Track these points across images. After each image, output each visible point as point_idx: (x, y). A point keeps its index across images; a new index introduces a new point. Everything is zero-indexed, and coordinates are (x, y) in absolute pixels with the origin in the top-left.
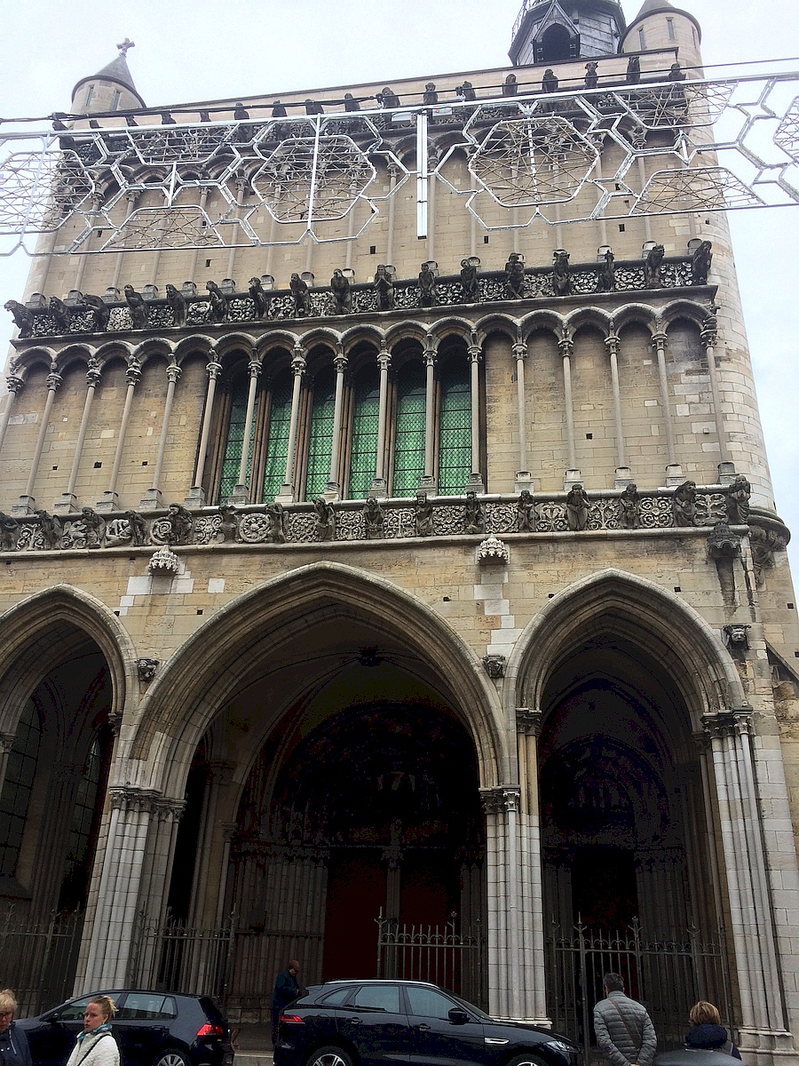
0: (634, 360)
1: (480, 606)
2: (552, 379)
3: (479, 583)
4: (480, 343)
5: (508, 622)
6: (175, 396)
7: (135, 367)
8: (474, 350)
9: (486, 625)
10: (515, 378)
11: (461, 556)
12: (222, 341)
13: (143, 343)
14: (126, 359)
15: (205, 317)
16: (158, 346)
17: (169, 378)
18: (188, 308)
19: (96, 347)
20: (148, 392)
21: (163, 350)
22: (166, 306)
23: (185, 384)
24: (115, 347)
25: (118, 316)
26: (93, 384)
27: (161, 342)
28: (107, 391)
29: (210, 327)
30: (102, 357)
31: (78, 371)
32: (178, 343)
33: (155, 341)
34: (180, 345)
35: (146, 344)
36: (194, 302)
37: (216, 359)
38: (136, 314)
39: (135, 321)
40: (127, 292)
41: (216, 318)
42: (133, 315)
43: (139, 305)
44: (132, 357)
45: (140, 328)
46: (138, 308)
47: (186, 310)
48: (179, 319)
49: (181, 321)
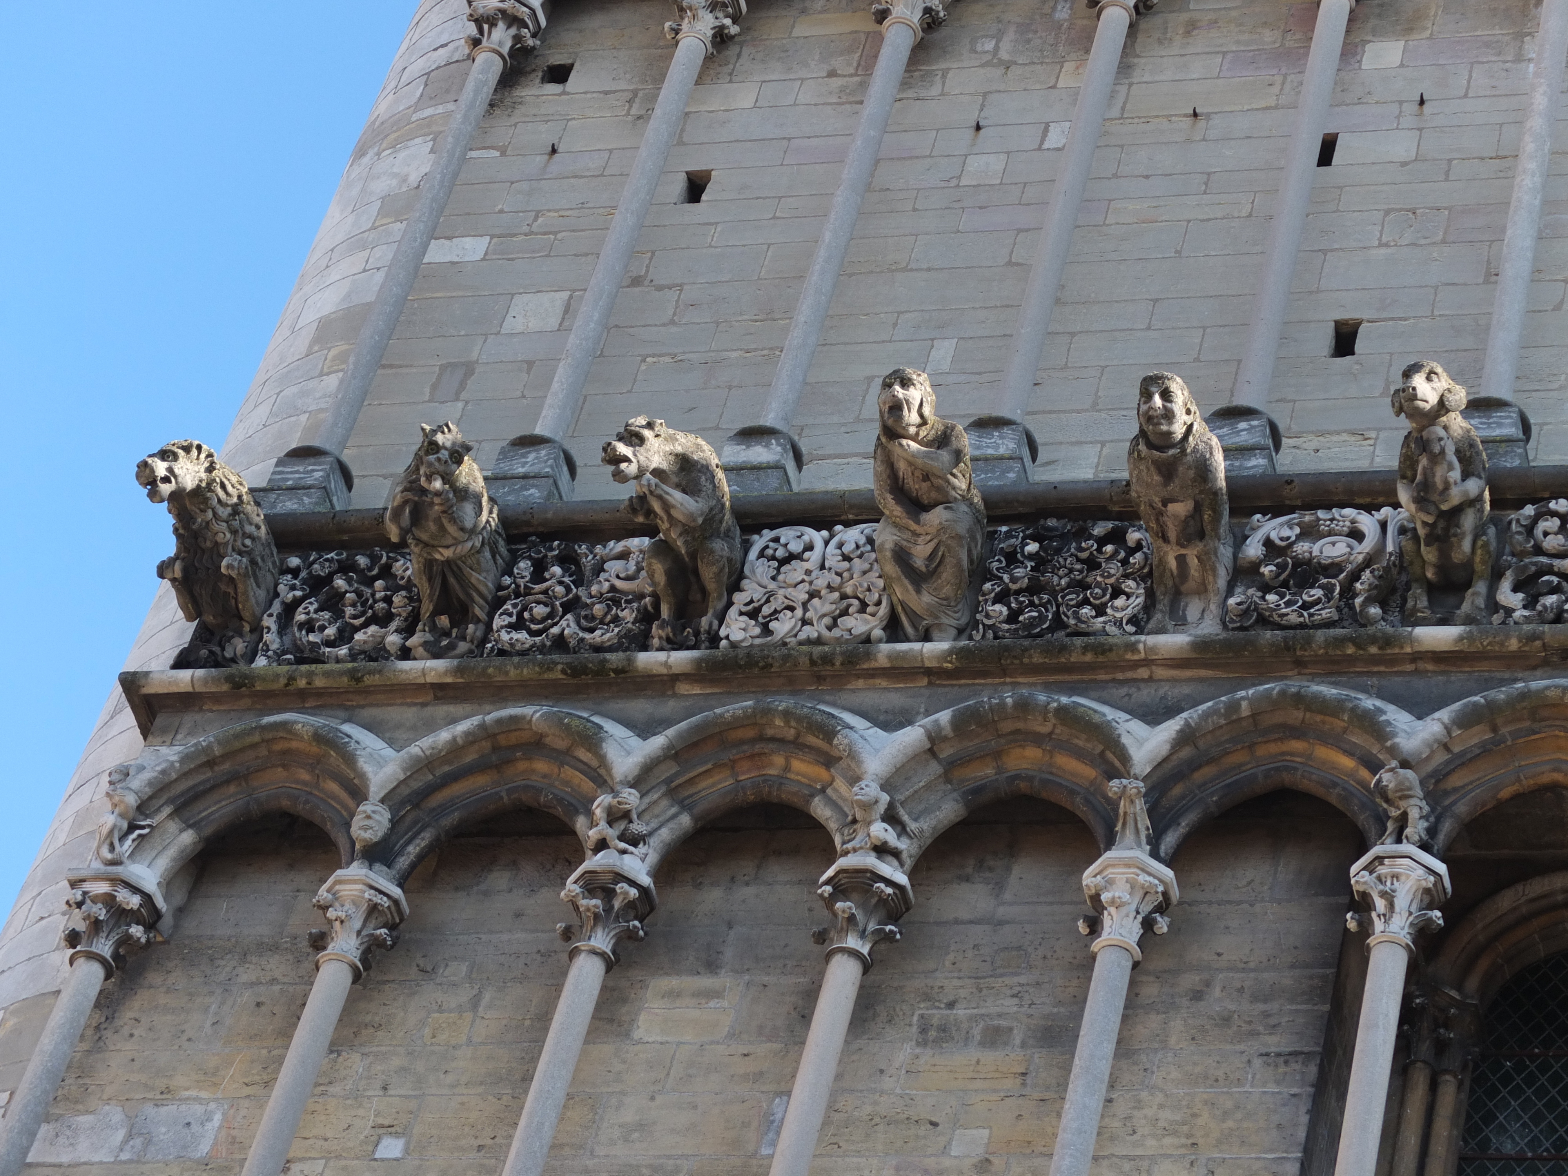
7: (882, 850)
12: (1465, 721)
13: (944, 717)
14: (820, 810)
15: (1348, 592)
16: (1037, 739)
17: (1095, 926)
18: (1240, 540)
19: (644, 731)
20: (937, 1015)
21: (1067, 764)
22: (1100, 529)
23: (1189, 980)
24: (761, 738)
25: (794, 572)
26: (602, 940)
27: (1063, 713)
28: (673, 995)
29: (1387, 641)
30: (672, 792)
31: (499, 879)
32: (1171, 728)
33: (1024, 707)
34: (1185, 738)
35: (959, 724)
36: (1276, 511)
37: (1416, 828)
38: (920, 552)
39: (904, 591)
40: (896, 408)
41: (1419, 599)
42: (902, 557)
43: (946, 501)
44: (870, 789)
45: (926, 637)
46: (936, 517)
47: (1225, 552)
48: (1177, 595)
49: (1193, 609)
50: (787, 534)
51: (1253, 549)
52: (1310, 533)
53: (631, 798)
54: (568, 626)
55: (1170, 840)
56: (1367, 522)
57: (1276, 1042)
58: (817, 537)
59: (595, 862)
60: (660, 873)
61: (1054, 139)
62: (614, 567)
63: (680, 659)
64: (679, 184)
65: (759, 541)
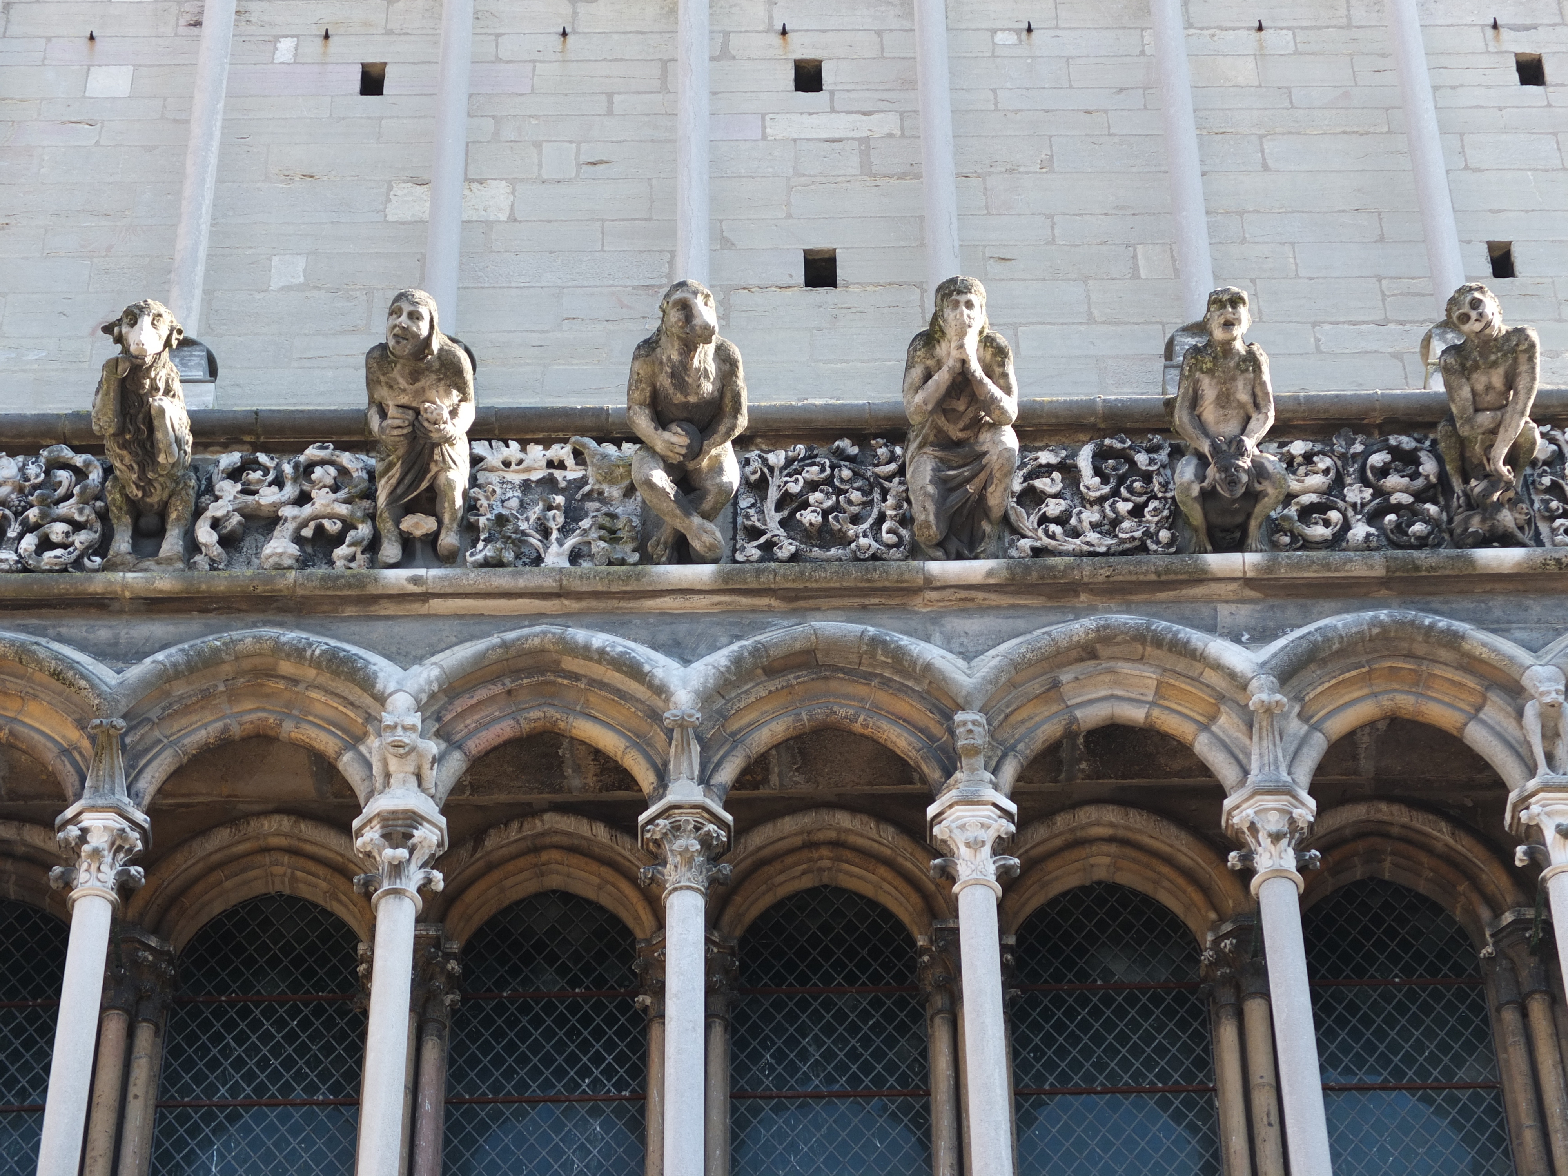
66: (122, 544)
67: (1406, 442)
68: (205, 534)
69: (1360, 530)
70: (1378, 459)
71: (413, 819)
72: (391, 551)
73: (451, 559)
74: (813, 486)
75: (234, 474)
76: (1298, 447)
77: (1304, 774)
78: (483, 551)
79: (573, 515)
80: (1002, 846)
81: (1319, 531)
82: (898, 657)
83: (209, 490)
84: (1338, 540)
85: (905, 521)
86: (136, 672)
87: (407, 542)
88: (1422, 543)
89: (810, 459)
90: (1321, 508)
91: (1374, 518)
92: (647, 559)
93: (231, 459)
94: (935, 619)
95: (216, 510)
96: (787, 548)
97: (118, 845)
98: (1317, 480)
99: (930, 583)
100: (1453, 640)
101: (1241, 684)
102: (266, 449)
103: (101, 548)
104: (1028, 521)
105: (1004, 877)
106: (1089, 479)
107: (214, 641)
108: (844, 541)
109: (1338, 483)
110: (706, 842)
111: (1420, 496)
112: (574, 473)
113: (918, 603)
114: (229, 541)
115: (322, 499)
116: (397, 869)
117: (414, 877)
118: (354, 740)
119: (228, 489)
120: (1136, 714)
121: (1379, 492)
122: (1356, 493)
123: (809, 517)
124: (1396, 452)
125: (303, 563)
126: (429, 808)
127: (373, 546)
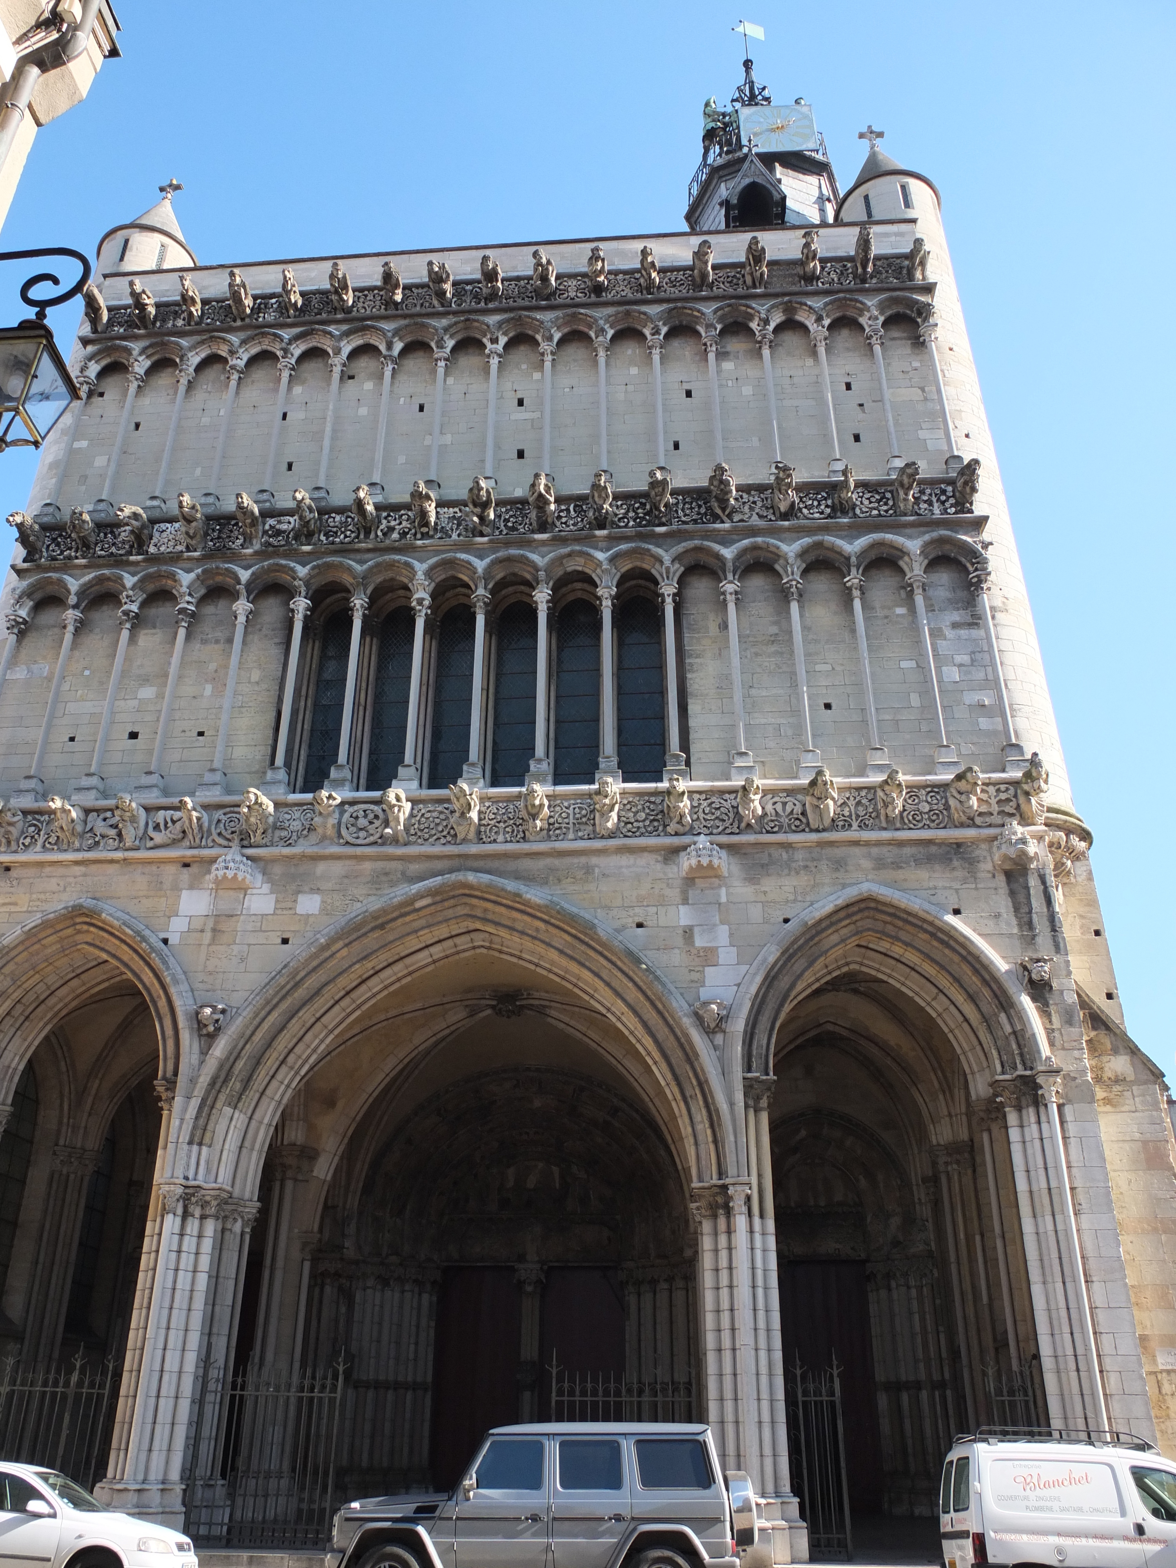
0: (883, 607)
1: (688, 933)
2: (774, 629)
3: (685, 901)
4: (676, 579)
5: (727, 955)
6: (244, 643)
8: (668, 590)
9: (696, 959)
10: (724, 626)
11: (659, 866)
12: (313, 568)
13: (200, 570)
14: (174, 592)
15: (288, 537)
16: (221, 574)
17: (236, 617)
18: (264, 524)
19: (133, 575)
20: (204, 637)
21: (228, 579)
22: (233, 522)
23: (258, 627)
24: (160, 576)
25: (164, 535)
26: (128, 625)
27: (226, 569)
28: (146, 634)
29: (296, 550)
30: (141, 589)
31: (105, 608)
32: (250, 572)
33: (217, 568)
34: (253, 574)
35: (204, 572)
36: (272, 517)
37: (303, 593)
38: (191, 532)
39: (189, 540)
40: (181, 502)
41: (303, 539)
42: (187, 533)
43: (196, 520)
44: (184, 589)
45: (195, 551)
46: (194, 524)
47: (261, 528)
48: (251, 539)
49: (254, 541)
50: (162, 525)
51: (267, 527)
52: (279, 522)
53: (131, 593)
54: (113, 550)
55: (251, 597)
56: (292, 520)
57: (277, 640)
58: (169, 525)
59: (125, 607)
60: (140, 608)
61: (222, 413)
62: (123, 534)
63: (140, 558)
64: (133, 426)
65: (156, 527)
66: (362, 536)
67: (643, 501)
68: (379, 533)
69: (631, 523)
70: (637, 505)
71: (423, 599)
72: (419, 536)
73: (432, 537)
74: (511, 516)
75: (386, 518)
76: (619, 503)
77: (615, 583)
78: (439, 535)
79: (459, 525)
80: (548, 602)
81: (622, 524)
82: (527, 558)
83: (380, 522)
84: (626, 526)
85: (531, 524)
86: (365, 567)
87: (422, 534)
88: (645, 526)
89: (511, 510)
90: (623, 518)
91: (634, 520)
92: (474, 536)
93: (385, 514)
94: (536, 548)
95: (382, 527)
96: (505, 532)
97: (362, 606)
98: (623, 511)
99: (535, 540)
100: (649, 550)
101: (601, 562)
102: (392, 511)
103: (357, 537)
104: (558, 524)
105: (549, 608)
106: (572, 512)
107: (380, 559)
108: (517, 530)
109: (628, 511)
110: (485, 603)
111: (645, 514)
112: (459, 514)
113: (534, 545)
114: (385, 534)
115: (404, 524)
116: (420, 611)
117: (424, 611)
118: (411, 580)
119: (384, 522)
120: (580, 569)
121: (637, 513)
122: (631, 514)
123: (510, 524)
124: (641, 503)
125: (400, 539)
126: (427, 596)
127: (415, 534)
